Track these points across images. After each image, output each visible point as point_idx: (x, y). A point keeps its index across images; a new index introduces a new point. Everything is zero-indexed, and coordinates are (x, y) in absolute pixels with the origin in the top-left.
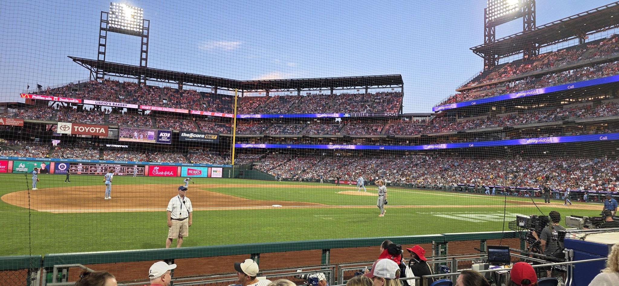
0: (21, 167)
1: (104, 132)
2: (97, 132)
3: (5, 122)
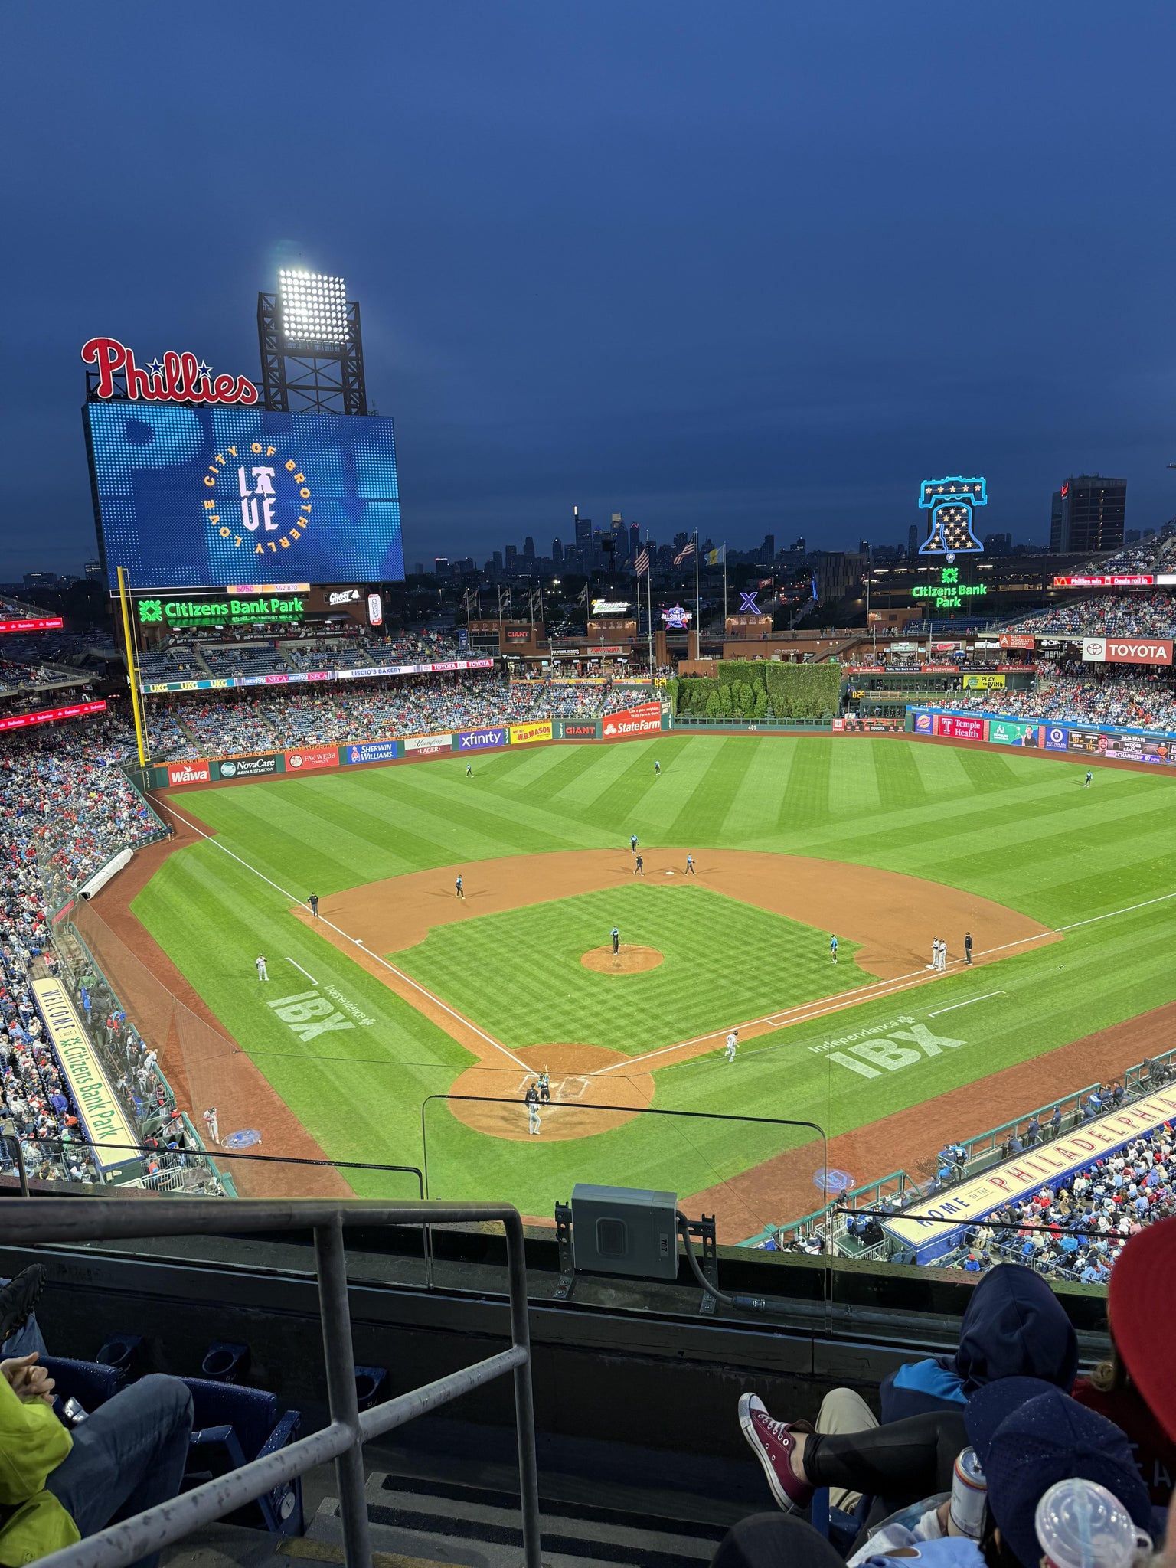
0: (1000, 733)
1: (1165, 656)
2: (1152, 656)
3: (1009, 642)
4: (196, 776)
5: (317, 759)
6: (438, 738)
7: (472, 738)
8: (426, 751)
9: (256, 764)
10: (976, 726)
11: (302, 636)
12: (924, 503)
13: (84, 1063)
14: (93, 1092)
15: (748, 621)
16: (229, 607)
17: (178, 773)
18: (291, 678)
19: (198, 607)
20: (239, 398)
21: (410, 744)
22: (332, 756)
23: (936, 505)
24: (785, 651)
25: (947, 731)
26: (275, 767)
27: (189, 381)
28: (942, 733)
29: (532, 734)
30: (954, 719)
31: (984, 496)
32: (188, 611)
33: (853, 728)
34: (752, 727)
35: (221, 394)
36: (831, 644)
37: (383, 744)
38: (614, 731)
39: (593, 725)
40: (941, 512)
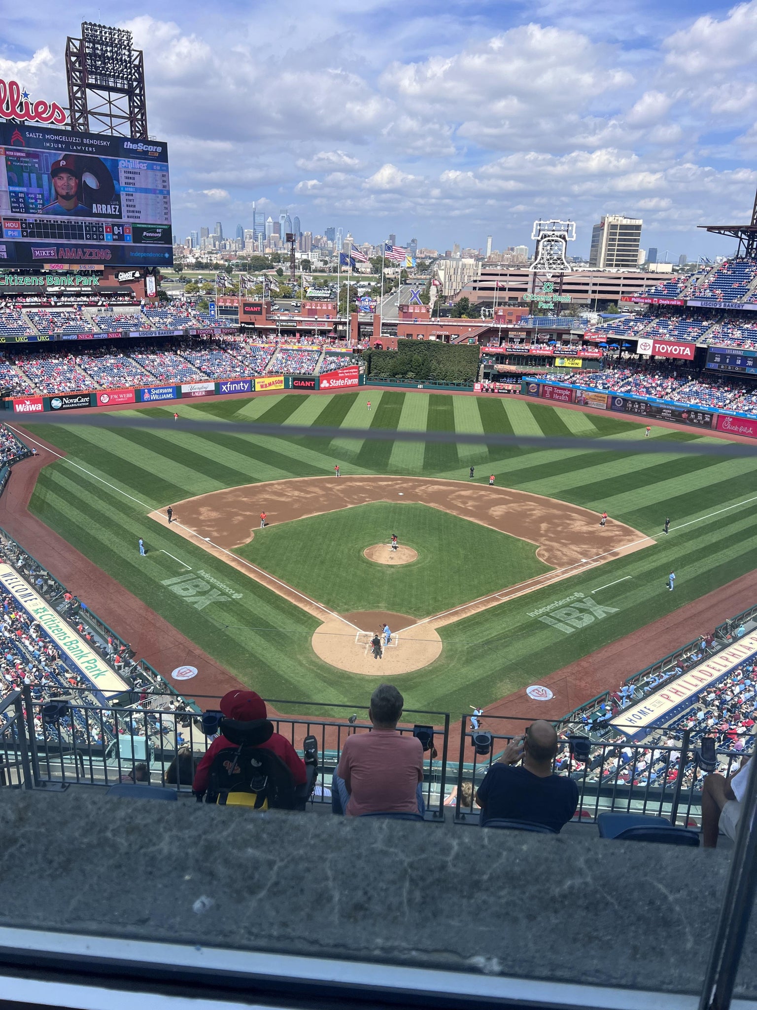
1: (689, 354)
2: (681, 353)
4: (33, 408)
5: (119, 397)
6: (205, 385)
7: (228, 386)
8: (197, 394)
9: (76, 400)
10: (568, 393)
11: (100, 303)
12: (535, 236)
13: (57, 626)
14: (74, 646)
15: (414, 310)
16: (44, 279)
17: (20, 405)
18: (95, 336)
19: (21, 278)
20: (52, 120)
21: (185, 389)
22: (130, 395)
23: (542, 238)
24: (439, 333)
25: (548, 395)
26: (89, 402)
27: (14, 103)
28: (545, 396)
29: (270, 384)
30: (553, 387)
31: (574, 235)
32: (13, 281)
33: (487, 390)
34: (420, 386)
35: (38, 115)
36: (470, 329)
37: (166, 388)
38: (327, 385)
39: (313, 380)
40: (545, 243)
